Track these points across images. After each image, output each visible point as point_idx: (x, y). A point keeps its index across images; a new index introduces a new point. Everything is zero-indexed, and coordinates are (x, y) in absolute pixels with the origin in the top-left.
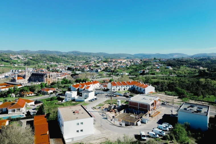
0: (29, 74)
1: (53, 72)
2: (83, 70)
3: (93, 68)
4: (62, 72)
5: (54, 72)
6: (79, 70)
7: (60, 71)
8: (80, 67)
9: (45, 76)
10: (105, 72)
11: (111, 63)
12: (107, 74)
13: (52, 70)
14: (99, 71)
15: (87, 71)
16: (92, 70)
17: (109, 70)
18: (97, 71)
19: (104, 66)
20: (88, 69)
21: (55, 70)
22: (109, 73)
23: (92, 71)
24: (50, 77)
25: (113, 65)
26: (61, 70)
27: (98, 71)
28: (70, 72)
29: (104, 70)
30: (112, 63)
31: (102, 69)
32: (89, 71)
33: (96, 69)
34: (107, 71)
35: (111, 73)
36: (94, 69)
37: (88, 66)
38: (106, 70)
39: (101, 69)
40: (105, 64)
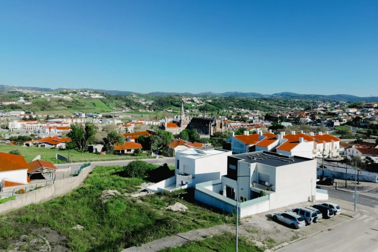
0: (188, 119)
1: (235, 120)
2: (296, 121)
3: (321, 117)
4: (252, 122)
5: (237, 121)
6: (288, 121)
7: (249, 120)
8: (290, 115)
9: (213, 124)
10: (351, 127)
11: (370, 110)
12: (357, 132)
13: (236, 118)
14: (337, 123)
15: (307, 124)
16: (319, 121)
17: (364, 122)
18: (330, 124)
19: (349, 116)
20: (309, 120)
21: (242, 118)
22: (364, 131)
23: (318, 124)
24: (221, 127)
25: (373, 114)
26: (251, 118)
27: (333, 123)
28: (269, 124)
29: (349, 123)
30: (372, 109)
31: (345, 121)
32: (310, 123)
33: (328, 119)
34: (360, 127)
35: (372, 130)
36: (324, 120)
37: (308, 114)
38: (355, 122)
39: (340, 121)
40: (352, 110)
